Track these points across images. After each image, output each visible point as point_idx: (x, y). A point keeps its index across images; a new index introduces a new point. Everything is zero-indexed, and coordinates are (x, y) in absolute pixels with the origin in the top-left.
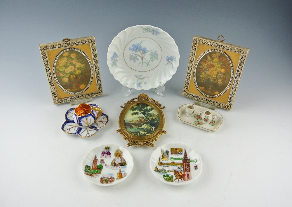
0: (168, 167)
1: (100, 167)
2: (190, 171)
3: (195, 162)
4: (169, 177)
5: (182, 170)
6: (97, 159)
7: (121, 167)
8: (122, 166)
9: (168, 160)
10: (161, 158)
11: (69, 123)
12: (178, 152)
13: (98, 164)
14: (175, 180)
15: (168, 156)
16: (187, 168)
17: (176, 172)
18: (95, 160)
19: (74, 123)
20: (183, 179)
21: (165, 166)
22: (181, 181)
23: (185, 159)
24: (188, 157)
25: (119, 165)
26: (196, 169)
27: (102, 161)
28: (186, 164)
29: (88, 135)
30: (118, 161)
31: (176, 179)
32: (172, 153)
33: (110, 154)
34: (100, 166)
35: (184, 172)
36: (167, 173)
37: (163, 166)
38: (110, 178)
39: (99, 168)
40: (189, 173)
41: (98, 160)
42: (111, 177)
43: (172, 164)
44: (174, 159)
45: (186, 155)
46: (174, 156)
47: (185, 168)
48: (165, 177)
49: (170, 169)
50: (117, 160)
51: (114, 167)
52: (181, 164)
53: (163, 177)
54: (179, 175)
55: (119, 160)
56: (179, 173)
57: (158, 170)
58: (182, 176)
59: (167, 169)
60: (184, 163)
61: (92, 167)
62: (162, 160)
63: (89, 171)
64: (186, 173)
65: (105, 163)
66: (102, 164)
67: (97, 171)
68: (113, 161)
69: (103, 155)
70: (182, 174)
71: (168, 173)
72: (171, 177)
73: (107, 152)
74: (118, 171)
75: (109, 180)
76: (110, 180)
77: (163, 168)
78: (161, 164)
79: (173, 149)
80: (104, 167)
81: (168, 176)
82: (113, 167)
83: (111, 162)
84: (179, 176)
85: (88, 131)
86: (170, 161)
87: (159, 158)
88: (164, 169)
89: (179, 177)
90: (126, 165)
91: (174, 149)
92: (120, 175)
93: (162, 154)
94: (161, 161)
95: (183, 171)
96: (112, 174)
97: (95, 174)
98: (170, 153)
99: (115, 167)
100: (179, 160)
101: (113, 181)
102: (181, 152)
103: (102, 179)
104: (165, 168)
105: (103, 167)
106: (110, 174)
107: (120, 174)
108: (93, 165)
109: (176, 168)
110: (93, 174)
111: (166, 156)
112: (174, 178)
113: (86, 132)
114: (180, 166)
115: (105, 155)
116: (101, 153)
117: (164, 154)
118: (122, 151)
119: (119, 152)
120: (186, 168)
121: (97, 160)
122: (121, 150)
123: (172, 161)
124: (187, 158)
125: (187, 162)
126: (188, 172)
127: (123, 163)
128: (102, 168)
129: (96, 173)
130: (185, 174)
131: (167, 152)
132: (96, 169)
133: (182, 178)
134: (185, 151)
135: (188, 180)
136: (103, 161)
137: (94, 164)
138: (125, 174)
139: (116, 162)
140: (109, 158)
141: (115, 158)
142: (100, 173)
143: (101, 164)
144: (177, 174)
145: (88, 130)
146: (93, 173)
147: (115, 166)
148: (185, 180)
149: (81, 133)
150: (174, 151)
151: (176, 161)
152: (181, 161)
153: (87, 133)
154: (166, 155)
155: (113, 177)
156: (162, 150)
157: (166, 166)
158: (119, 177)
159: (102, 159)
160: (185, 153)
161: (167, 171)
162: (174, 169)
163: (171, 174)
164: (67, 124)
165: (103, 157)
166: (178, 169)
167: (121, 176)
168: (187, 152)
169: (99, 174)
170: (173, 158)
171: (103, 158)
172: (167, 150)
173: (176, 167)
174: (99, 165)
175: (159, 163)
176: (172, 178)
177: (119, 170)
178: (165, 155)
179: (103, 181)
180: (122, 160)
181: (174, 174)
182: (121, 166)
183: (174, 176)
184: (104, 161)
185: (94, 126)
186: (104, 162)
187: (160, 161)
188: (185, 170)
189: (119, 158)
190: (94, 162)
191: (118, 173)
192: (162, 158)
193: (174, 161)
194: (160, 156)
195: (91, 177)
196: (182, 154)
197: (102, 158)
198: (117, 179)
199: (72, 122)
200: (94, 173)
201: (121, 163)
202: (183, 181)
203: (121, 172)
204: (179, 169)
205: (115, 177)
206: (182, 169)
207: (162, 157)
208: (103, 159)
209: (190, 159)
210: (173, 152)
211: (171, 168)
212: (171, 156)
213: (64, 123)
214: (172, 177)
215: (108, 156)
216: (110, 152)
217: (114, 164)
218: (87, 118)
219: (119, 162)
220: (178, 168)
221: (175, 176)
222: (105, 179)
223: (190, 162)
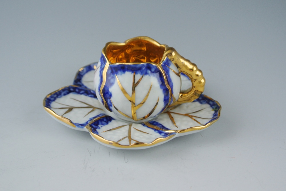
11: (78, 93)
19: (94, 99)
29: (126, 142)
85: (132, 130)
113: (124, 132)
145: (132, 127)
149: (103, 129)
153: (126, 134)
164: (72, 95)
185: (160, 122)
199: (91, 94)
213: (63, 90)
218: (138, 76)
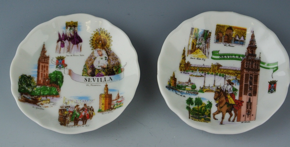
0: (203, 78)
1: (57, 79)
2: (255, 93)
3: (272, 71)
4: (200, 107)
5: (236, 90)
6: (47, 54)
7: (108, 78)
8: (112, 77)
9: (204, 57)
10: (188, 51)
12: (233, 36)
13: (52, 69)
14: (214, 115)
15: (208, 47)
16: (251, 84)
17: (220, 93)
18: (43, 59)
20: (236, 115)
21: (195, 74)
22: (229, 120)
23: (250, 58)
24: (257, 52)
25: (103, 73)
26: (272, 92)
27: (61, 62)
28: (251, 72)
30: (101, 62)
31: (218, 112)
32: (218, 40)
33: (80, 40)
34: (57, 74)
35: (240, 95)
36: (197, 94)
37: (190, 73)
38: (83, 109)
39: (55, 80)
40: (253, 99)
41: (50, 59)
42: (85, 105)
43: (214, 71)
44: (221, 55)
45: (252, 47)
46: (223, 48)
47: (244, 83)
48: (192, 104)
49: (207, 85)
50: (98, 58)
51: (90, 77)
52: (235, 72)
53: (186, 105)
54: (227, 103)
55: (104, 59)
56: (229, 96)
57: (177, 83)
58: (232, 105)
59: (199, 83)
60: (245, 71)
61: (35, 79)
62: (191, 56)
63: (30, 90)
64: (245, 98)
65: (69, 67)
66: (62, 70)
67: (51, 90)
68: (87, 62)
69: (63, 45)
70: (235, 100)
71: (201, 95)
72: (205, 106)
73: (72, 34)
74: (101, 90)
75: (80, 113)
76: (83, 114)
77: (190, 80)
78: (186, 67)
79: (223, 27)
80: (67, 78)
81: (199, 102)
82: (88, 78)
83: (84, 64)
84: (226, 106)
86: (209, 62)
87: (184, 51)
88: (192, 81)
89: (225, 108)
90: (122, 72)
91: (226, 28)
92: (107, 100)
93: (191, 40)
94: (188, 59)
95: (238, 93)
96: (86, 98)
97: (44, 98)
98: (213, 37)
99: (95, 78)
100: (232, 59)
101: (90, 116)
102: (242, 39)
103: (62, 111)
104: (194, 80)
105: (63, 77)
106: (81, 98)
107: (106, 97)
108: (38, 72)
109: (221, 82)
110: (39, 99)
111: (201, 46)
112: (214, 109)
114: (232, 78)
115: (67, 43)
116: (57, 38)
117: (196, 39)
118: (111, 35)
119: (103, 36)
120: (246, 86)
121: (48, 57)
122: (108, 32)
123: (215, 62)
124: (255, 56)
125: (252, 67)
126: (250, 95)
127: (114, 66)
128: (62, 82)
129: (46, 96)
130: (242, 102)
131: (206, 35)
132: (48, 84)
133: (233, 112)
134: (253, 36)
135: (247, 119)
136: (63, 62)
137: (41, 70)
138: (119, 97)
139: (96, 65)
140: (79, 53)
141: (93, 53)
142: (57, 95)
143: (58, 70)
144: (223, 98)
146: (39, 96)
147: (93, 75)
148: (239, 120)
150: (224, 34)
151: (226, 64)
152: (237, 65)
154: (203, 43)
155: (89, 105)
156: (192, 29)
157: (199, 74)
158: (103, 106)
159: (59, 55)
160: (253, 41)
161: (198, 89)
162: (217, 84)
163: (208, 97)
165: (62, 49)
166: (226, 86)
167: (110, 104)
168: (257, 38)
169: (55, 98)
170: (220, 53)
171: (63, 53)
172: (207, 29)
173: (223, 79)
174: (54, 73)
175: (181, 64)
176: (208, 109)
177: (103, 85)
178: (201, 43)
179: (66, 116)
180: (110, 57)
181: (215, 99)
182: (109, 75)
183: (214, 103)
184: (66, 61)
186: (66, 65)
187: (184, 58)
188: (244, 90)
189: (104, 52)
190: (41, 64)
191: (101, 95)
192: (191, 52)
193: (222, 62)
194: (186, 45)
195: (35, 106)
196: (242, 43)
197: (60, 52)
198: (100, 111)
200: (43, 96)
201: (108, 68)
202: (233, 121)
203: (109, 93)
204: (230, 86)
205: (96, 104)
206: (237, 87)
207: (190, 48)
208: (62, 55)
209: (262, 60)
210: (221, 35)
211: (210, 80)
212: (214, 46)
214: (210, 105)
215: (75, 46)
216: (81, 34)
217: (90, 71)
219: (103, 65)
220: (226, 82)
221: (217, 105)
222: (72, 110)
223: (261, 68)
